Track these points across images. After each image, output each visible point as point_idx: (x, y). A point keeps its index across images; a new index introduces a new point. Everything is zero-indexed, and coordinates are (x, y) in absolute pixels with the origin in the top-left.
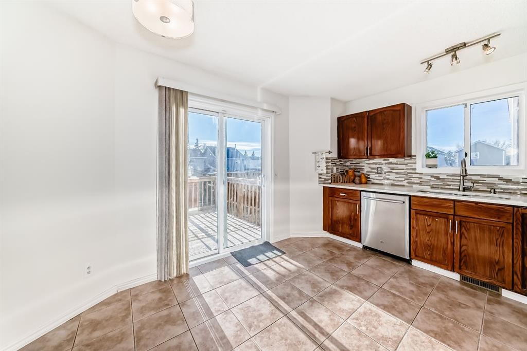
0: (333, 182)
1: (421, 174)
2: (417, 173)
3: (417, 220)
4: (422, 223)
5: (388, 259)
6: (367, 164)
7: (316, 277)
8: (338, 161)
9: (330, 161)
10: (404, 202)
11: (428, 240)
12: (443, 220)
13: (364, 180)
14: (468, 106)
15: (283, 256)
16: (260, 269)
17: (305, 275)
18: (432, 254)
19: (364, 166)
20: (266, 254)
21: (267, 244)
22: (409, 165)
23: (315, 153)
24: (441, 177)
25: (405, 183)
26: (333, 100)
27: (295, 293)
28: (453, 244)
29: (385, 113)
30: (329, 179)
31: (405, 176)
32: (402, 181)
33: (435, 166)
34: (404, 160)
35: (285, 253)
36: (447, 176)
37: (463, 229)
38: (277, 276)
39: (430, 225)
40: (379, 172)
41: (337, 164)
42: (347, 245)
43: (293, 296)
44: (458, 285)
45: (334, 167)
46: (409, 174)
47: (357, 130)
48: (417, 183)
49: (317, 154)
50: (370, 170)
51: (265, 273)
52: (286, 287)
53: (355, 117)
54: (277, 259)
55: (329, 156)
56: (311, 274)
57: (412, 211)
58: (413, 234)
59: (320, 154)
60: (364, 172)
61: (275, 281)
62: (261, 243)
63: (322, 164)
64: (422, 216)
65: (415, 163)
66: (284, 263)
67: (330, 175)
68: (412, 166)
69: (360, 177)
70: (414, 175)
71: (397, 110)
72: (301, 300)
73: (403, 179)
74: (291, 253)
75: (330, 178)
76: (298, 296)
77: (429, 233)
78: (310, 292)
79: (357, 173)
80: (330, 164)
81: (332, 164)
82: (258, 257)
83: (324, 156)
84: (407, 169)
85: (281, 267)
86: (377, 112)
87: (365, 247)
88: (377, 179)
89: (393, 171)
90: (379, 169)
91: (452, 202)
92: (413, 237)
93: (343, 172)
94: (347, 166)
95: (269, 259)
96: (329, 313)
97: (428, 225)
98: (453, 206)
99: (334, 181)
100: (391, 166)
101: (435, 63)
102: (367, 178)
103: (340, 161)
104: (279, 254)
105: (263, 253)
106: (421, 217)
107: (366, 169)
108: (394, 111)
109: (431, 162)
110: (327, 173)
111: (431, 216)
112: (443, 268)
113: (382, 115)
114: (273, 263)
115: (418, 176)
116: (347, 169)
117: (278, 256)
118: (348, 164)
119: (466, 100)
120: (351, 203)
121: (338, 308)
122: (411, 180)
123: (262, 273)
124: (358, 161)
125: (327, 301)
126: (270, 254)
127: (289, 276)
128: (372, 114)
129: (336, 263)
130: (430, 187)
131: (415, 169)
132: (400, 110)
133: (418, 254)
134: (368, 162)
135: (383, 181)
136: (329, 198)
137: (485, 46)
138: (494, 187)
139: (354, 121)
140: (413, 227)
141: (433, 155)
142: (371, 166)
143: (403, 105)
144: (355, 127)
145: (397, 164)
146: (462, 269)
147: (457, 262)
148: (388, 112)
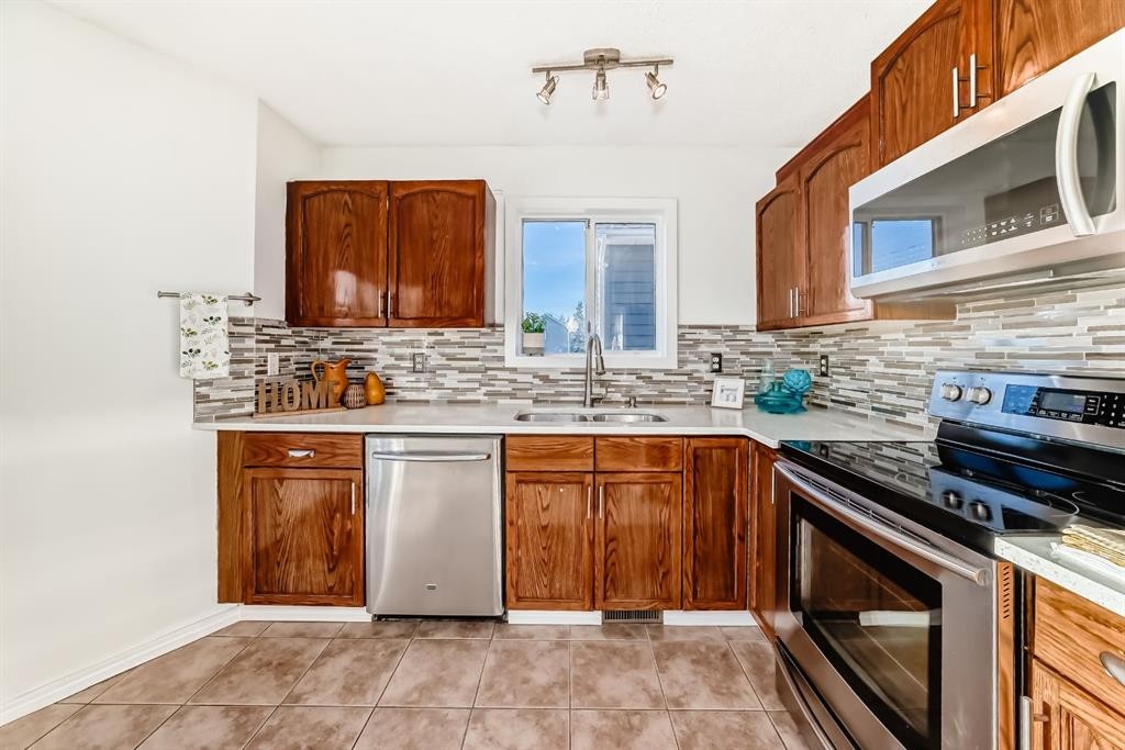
0: (263, 406)
1: (514, 370)
2: (508, 369)
3: (520, 500)
4: (531, 507)
5: (448, 633)
6: (384, 343)
8: (289, 332)
9: (252, 330)
10: (489, 457)
11: (544, 548)
12: (575, 489)
13: (374, 394)
18: (552, 581)
19: (375, 351)
22: (488, 347)
23: (176, 295)
24: (553, 376)
25: (479, 395)
26: (267, 110)
28: (593, 544)
29: (438, 197)
30: (249, 399)
31: (479, 376)
32: (474, 390)
33: (540, 352)
34: (477, 334)
36: (563, 373)
37: (610, 503)
39: (548, 506)
40: (419, 367)
41: (284, 342)
45: (269, 354)
46: (489, 373)
47: (354, 234)
48: (507, 394)
49: (184, 302)
50: (392, 361)
53: (350, 193)
55: (247, 312)
57: (508, 476)
58: (511, 541)
59: (198, 298)
60: (377, 368)
63: (208, 342)
64: (531, 486)
65: (503, 344)
67: (252, 382)
68: (496, 351)
69: (363, 383)
70: (501, 375)
71: (469, 197)
73: (477, 385)
75: (252, 394)
77: (545, 528)
79: (354, 373)
80: (250, 343)
81: (258, 341)
83: (222, 310)
84: (485, 359)
86: (415, 190)
87: (379, 618)
88: (413, 389)
89: (454, 364)
90: (418, 359)
91: (591, 441)
92: (511, 549)
93: (309, 369)
94: (324, 351)
97: (543, 509)
98: (592, 450)
99: (268, 404)
100: (447, 350)
101: (562, 78)
102: (386, 387)
103: (299, 334)
106: (529, 491)
107: (382, 361)
108: (460, 195)
109: (533, 340)
110: (238, 376)
111: (549, 482)
112: (574, 608)
113: (428, 202)
115: (507, 375)
116: (324, 358)
118: (327, 344)
119: (589, 211)
120: (332, 479)
122: (493, 385)
124: (358, 334)
128: (400, 193)
130: (531, 401)
131: (502, 359)
132: (473, 198)
133: (521, 595)
134: (387, 339)
135: (432, 395)
136: (242, 474)
137: (652, 77)
138: (633, 393)
139: (346, 203)
140: (511, 524)
141: (536, 326)
142: (398, 351)
143: (481, 184)
144: (347, 225)
145: (461, 345)
146: (605, 598)
147: (599, 583)
148: (446, 196)
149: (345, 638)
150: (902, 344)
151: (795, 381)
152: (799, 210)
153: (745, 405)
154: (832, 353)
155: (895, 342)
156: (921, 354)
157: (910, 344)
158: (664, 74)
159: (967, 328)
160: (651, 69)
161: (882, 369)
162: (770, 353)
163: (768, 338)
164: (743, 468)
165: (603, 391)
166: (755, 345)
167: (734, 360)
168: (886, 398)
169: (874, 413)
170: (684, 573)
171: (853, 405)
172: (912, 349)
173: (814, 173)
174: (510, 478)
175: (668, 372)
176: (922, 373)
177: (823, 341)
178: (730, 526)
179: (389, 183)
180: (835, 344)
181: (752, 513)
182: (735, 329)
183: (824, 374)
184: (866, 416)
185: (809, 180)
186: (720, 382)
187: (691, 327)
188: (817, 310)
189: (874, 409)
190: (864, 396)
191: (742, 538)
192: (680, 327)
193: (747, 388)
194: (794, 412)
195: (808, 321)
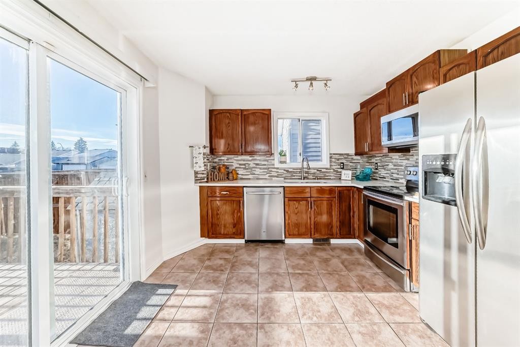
0: (210, 180)
1: (277, 168)
2: (275, 168)
3: (289, 206)
4: (292, 208)
5: (269, 245)
6: (235, 160)
7: (238, 296)
8: (210, 156)
9: (205, 156)
10: (280, 193)
11: (296, 220)
12: (304, 202)
13: (235, 176)
14: (300, 121)
15: (178, 291)
16: (161, 332)
17: (226, 301)
18: (299, 230)
19: (232, 162)
20: (149, 303)
21: (137, 286)
22: (269, 161)
23: (192, 147)
24: (290, 170)
25: (267, 176)
26: (206, 89)
27: (237, 331)
28: (310, 218)
29: (257, 114)
30: (205, 178)
31: (266, 170)
32: (264, 175)
33: (285, 162)
34: (265, 157)
35: (177, 286)
36: (294, 169)
38: (196, 325)
40: (247, 167)
41: (210, 160)
42: (231, 245)
43: (240, 338)
44: (312, 246)
45: (208, 164)
46: (270, 169)
47: (231, 126)
48: (275, 176)
49: (194, 149)
50: (238, 166)
51: (177, 333)
52: (221, 332)
53: (229, 113)
54: (173, 301)
55: (205, 151)
56: (230, 296)
58: (287, 218)
59: (197, 148)
60: (234, 168)
61: (200, 335)
62: (125, 289)
63: (200, 160)
64: (292, 202)
65: (274, 160)
66: (187, 302)
67: (206, 172)
68: (271, 162)
69: (232, 173)
70: (273, 170)
71: (266, 114)
72: (252, 335)
73: (266, 173)
74: (184, 282)
75: (205, 176)
76: (244, 332)
77: (296, 214)
78: (249, 318)
80: (206, 160)
82: (139, 315)
83: (201, 151)
84: (268, 165)
85: (191, 310)
86: (250, 112)
87: (247, 242)
88: (245, 175)
89: (258, 166)
90: (247, 165)
91: (309, 188)
94: (216, 162)
95: (162, 307)
96: (285, 328)
97: (296, 209)
98: (310, 191)
100: (256, 162)
101: (300, 84)
102: (237, 174)
104: (170, 291)
105: (142, 304)
106: (291, 203)
107: (235, 165)
108: (264, 114)
109: (283, 159)
111: (297, 201)
112: (305, 238)
114: (173, 310)
115: (276, 170)
117: (170, 295)
119: (299, 116)
120: (234, 201)
121: (285, 315)
122: (271, 173)
123: (172, 337)
124: (227, 157)
125: (271, 315)
126: (155, 300)
127: (211, 314)
129: (241, 269)
130: (283, 179)
131: (274, 165)
132: (268, 115)
133: (290, 234)
134: (236, 158)
135: (250, 176)
136: (207, 199)
137: (326, 84)
138: (316, 175)
139: (228, 116)
140: (287, 213)
141: (283, 154)
142: (240, 162)
143: (270, 110)
144: (229, 123)
145: (260, 160)
146: (314, 234)
147: (313, 230)
148: (259, 114)
149: (238, 247)
150: (398, 160)
151: (367, 171)
152: (367, 119)
153: (352, 179)
154: (379, 162)
155: (396, 159)
156: (402, 162)
157: (400, 159)
158: (329, 83)
159: (413, 155)
160: (325, 82)
161: (393, 167)
162: (359, 163)
163: (359, 157)
164: (353, 196)
165: (307, 175)
166: (354, 160)
167: (347, 165)
168: (394, 175)
169: (391, 180)
170: (337, 227)
171: (385, 178)
172: (401, 161)
173: (372, 109)
174: (286, 199)
175: (327, 169)
176: (403, 168)
177: (376, 158)
178: (350, 212)
179: (241, 110)
180: (380, 160)
181: (356, 209)
182: (348, 155)
183: (376, 169)
184: (389, 181)
185: (370, 111)
186: (344, 172)
187: (334, 154)
188: (374, 150)
189: (391, 179)
190: (388, 175)
191: (353, 216)
192: (330, 154)
193: (352, 174)
194: (367, 180)
195: (371, 153)
